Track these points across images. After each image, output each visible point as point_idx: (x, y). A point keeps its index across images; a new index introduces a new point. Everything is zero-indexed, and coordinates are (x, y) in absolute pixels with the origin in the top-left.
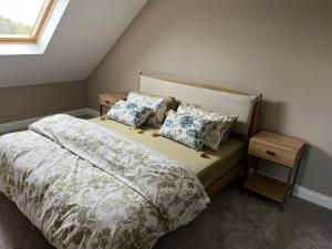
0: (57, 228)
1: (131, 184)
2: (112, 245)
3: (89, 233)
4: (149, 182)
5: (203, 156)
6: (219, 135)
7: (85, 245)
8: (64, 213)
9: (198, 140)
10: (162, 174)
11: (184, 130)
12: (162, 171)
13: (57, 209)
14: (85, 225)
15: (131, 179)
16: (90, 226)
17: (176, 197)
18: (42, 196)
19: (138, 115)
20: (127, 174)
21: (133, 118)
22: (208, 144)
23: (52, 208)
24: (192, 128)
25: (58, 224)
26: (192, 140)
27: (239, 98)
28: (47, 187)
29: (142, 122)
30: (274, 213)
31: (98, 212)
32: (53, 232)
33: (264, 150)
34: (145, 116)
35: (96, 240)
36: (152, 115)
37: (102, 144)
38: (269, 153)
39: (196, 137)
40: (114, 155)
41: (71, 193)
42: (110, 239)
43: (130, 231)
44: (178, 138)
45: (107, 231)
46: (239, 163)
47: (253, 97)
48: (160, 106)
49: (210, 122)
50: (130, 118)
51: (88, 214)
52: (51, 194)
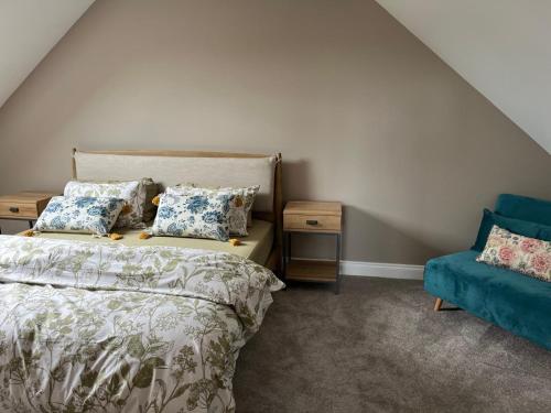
0: (91, 386)
1: (176, 291)
2: (204, 364)
3: (160, 362)
4: (207, 278)
5: (237, 244)
6: (243, 214)
7: (160, 382)
8: (94, 359)
9: (223, 226)
10: (217, 265)
11: (198, 217)
12: (214, 262)
13: (76, 358)
14: (149, 356)
15: (172, 285)
16: (158, 353)
17: (250, 288)
18: (28, 354)
19: (104, 213)
20: (161, 282)
21: (97, 218)
22: (234, 230)
23: (64, 362)
24: (209, 209)
25: (89, 379)
26: (214, 227)
27: (252, 162)
28: (31, 337)
29: (113, 222)
30: (331, 299)
31: (158, 334)
32: (84, 395)
33: (304, 220)
34: (115, 213)
35: (177, 367)
36: (127, 209)
37: (90, 254)
38: (309, 223)
39: (220, 221)
40: (123, 263)
41: (92, 328)
42: (197, 358)
43: (216, 341)
44: (190, 230)
45: (188, 350)
46: (272, 251)
47: (271, 159)
48: (134, 194)
49: (233, 197)
50: (90, 220)
51: (145, 341)
52: (49, 343)
